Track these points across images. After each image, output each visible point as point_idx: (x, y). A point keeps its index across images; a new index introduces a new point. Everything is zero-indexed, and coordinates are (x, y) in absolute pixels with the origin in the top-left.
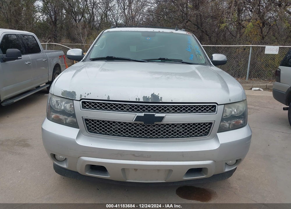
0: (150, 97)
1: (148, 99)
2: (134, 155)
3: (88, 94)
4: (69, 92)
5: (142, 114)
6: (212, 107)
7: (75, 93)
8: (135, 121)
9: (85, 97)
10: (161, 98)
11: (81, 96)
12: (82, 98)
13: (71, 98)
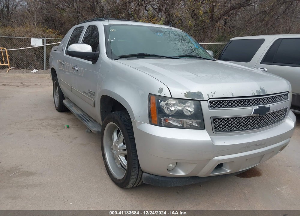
0: (260, 91)
1: (259, 93)
2: (256, 145)
3: (214, 93)
4: (194, 93)
5: (257, 107)
7: (200, 93)
8: (253, 114)
9: (212, 96)
10: (266, 90)
11: (208, 95)
12: (210, 98)
13: (198, 99)
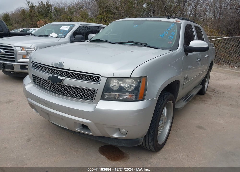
0: (58, 64)
1: (56, 65)
2: (44, 102)
3: (35, 59)
5: (51, 75)
6: (98, 78)
8: (48, 79)
10: (64, 65)
12: (33, 61)
